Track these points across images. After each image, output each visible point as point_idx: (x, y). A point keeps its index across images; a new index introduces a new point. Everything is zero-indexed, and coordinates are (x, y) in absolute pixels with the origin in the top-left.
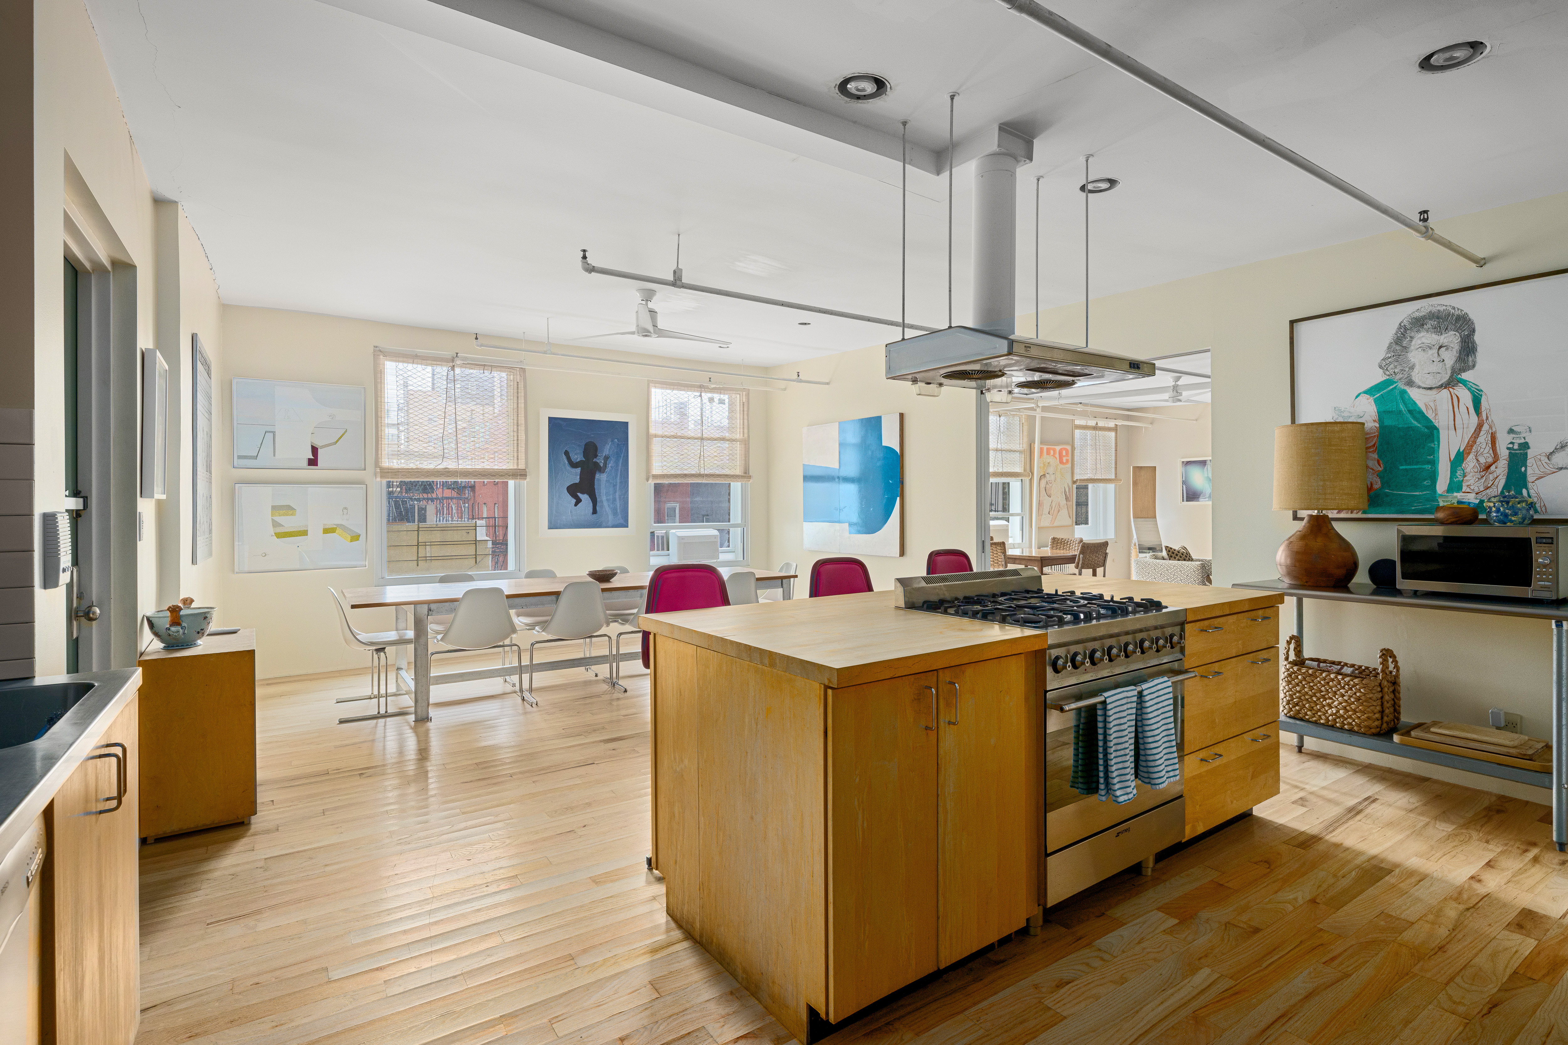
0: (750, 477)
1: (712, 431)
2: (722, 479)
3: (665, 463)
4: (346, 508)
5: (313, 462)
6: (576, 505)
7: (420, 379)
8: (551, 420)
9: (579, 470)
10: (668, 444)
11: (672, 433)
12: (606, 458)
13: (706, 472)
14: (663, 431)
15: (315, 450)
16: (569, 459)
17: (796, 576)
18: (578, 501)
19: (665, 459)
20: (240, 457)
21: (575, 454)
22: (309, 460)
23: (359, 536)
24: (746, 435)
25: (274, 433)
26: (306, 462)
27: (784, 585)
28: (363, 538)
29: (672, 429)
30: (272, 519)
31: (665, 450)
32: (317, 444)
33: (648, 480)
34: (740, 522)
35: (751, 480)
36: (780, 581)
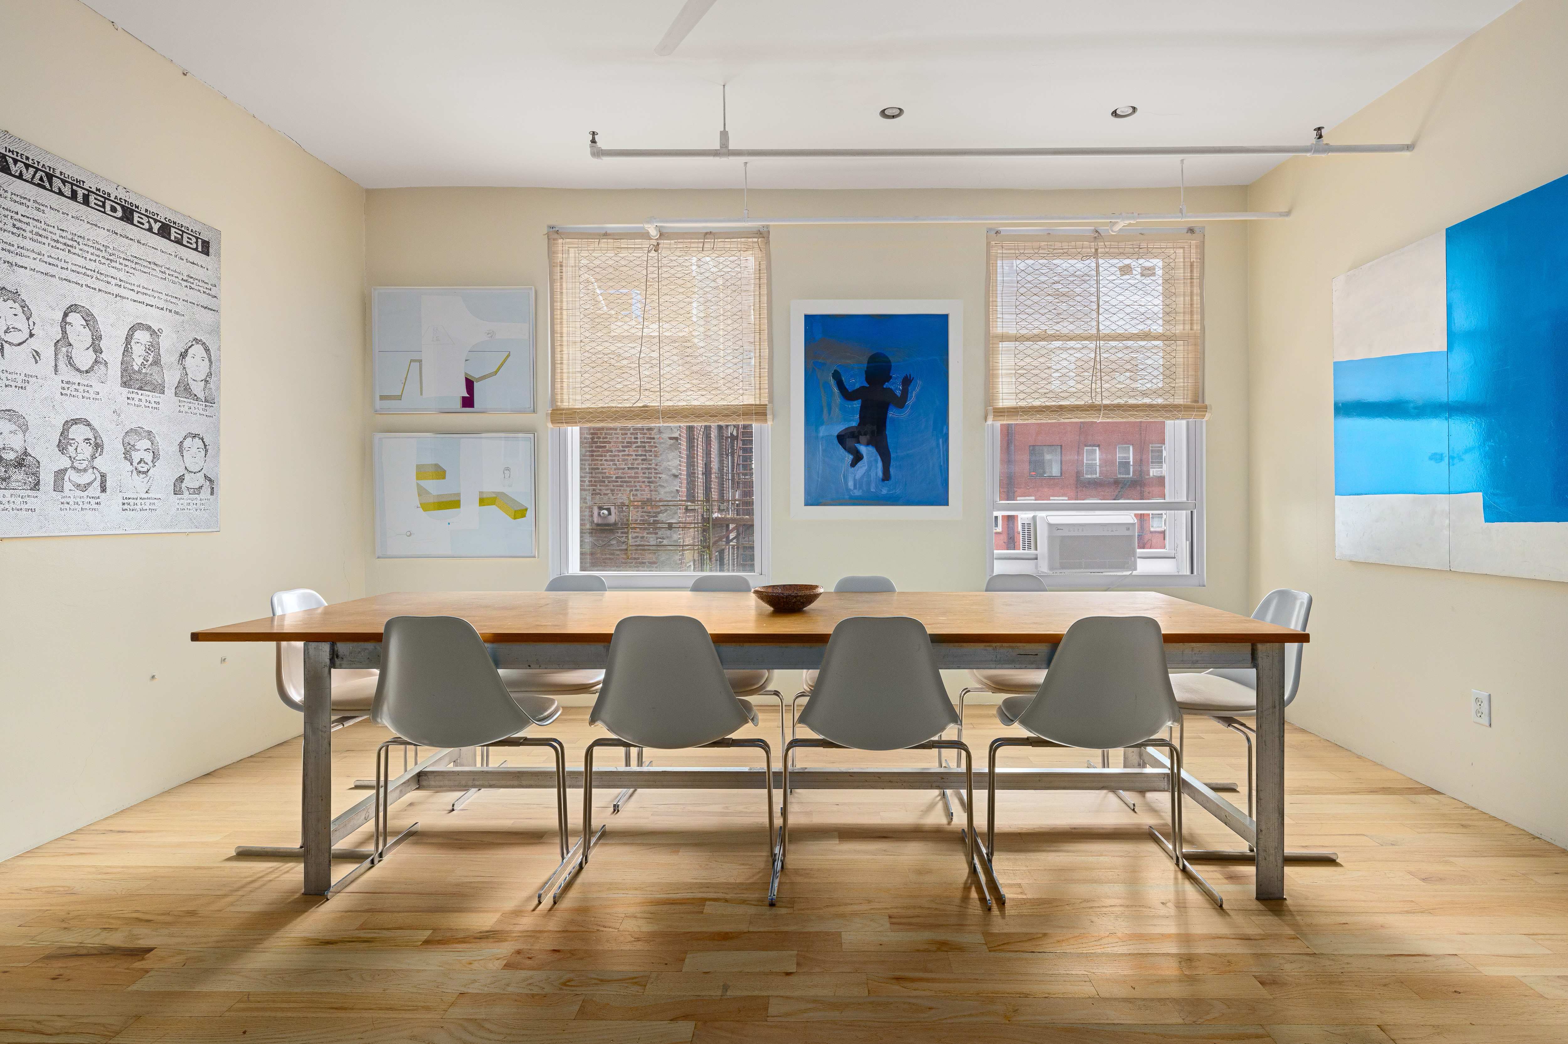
0: (1205, 409)
1: (1121, 323)
2: (1141, 414)
3: (1022, 388)
4: (508, 469)
5: (468, 402)
6: (854, 464)
7: (611, 270)
8: (810, 320)
9: (857, 404)
10: (1029, 352)
11: (1036, 332)
12: (907, 381)
13: (1106, 402)
14: (1019, 327)
15: (470, 384)
16: (840, 385)
17: (1303, 638)
18: (858, 458)
19: (1022, 379)
20: (383, 398)
21: (852, 376)
22: (464, 398)
23: (526, 510)
24: (1197, 327)
25: (420, 361)
26: (459, 402)
27: (1262, 661)
28: (530, 514)
29: (1036, 324)
30: (418, 484)
31: (1022, 364)
32: (474, 374)
33: (986, 419)
34: (1185, 499)
35: (1208, 416)
36: (1247, 648)
